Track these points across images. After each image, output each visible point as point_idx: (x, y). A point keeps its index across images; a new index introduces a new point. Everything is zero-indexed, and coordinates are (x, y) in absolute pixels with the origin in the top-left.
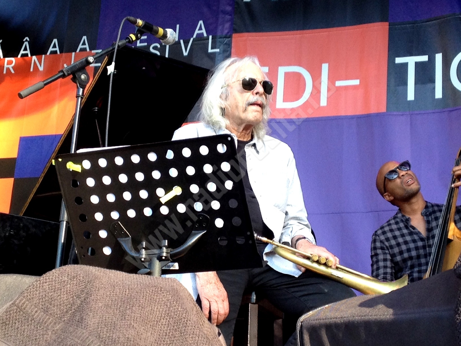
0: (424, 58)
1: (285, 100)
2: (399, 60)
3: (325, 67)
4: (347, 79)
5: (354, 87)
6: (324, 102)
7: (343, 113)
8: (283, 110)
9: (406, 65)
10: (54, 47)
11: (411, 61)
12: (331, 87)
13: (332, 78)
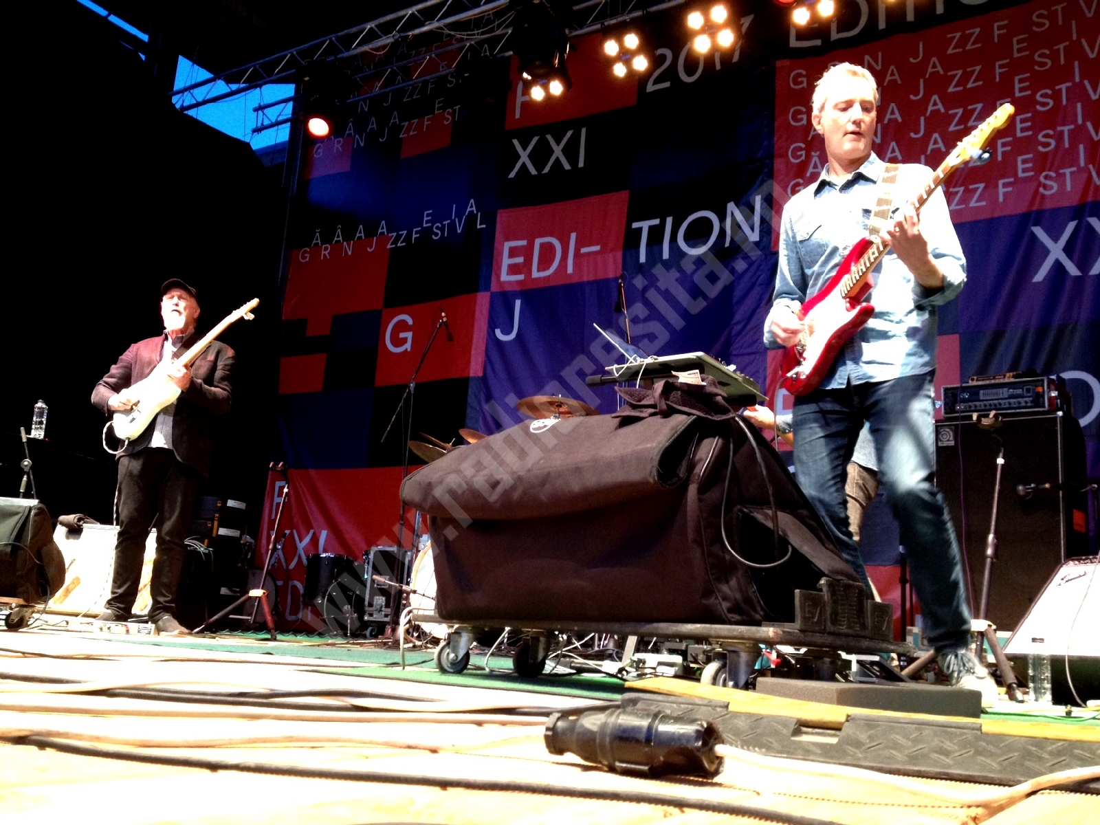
0: (656, 222)
1: (539, 270)
2: (635, 225)
4: (590, 245)
5: (596, 253)
6: (570, 270)
7: (585, 279)
8: (539, 279)
9: (639, 230)
10: (360, 233)
11: (645, 225)
12: (577, 254)
13: (578, 246)
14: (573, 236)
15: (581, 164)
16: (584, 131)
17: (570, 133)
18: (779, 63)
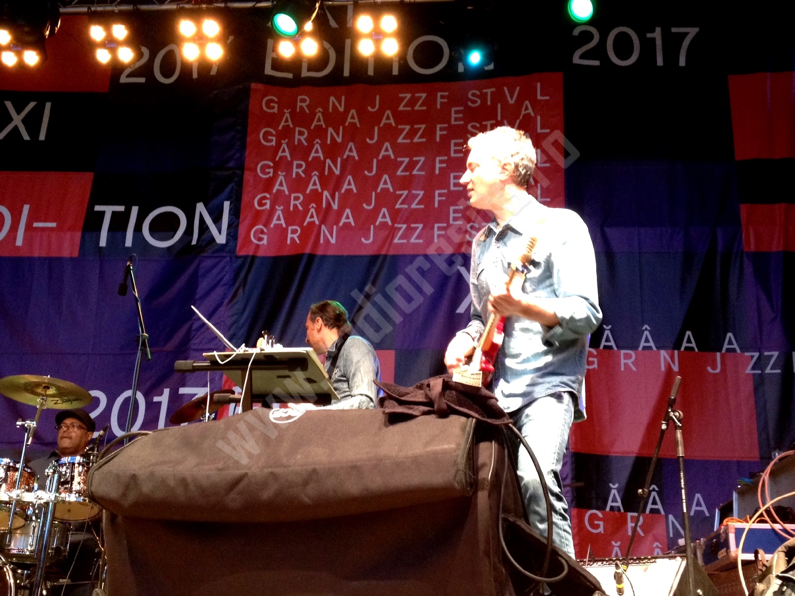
0: (121, 208)
2: (98, 208)
4: (45, 221)
5: (51, 229)
6: (19, 242)
7: (36, 254)
9: (102, 213)
11: (108, 210)
12: (29, 227)
13: (31, 219)
14: (26, 208)
15: (42, 137)
16: (48, 106)
17: (32, 105)
18: (253, 85)
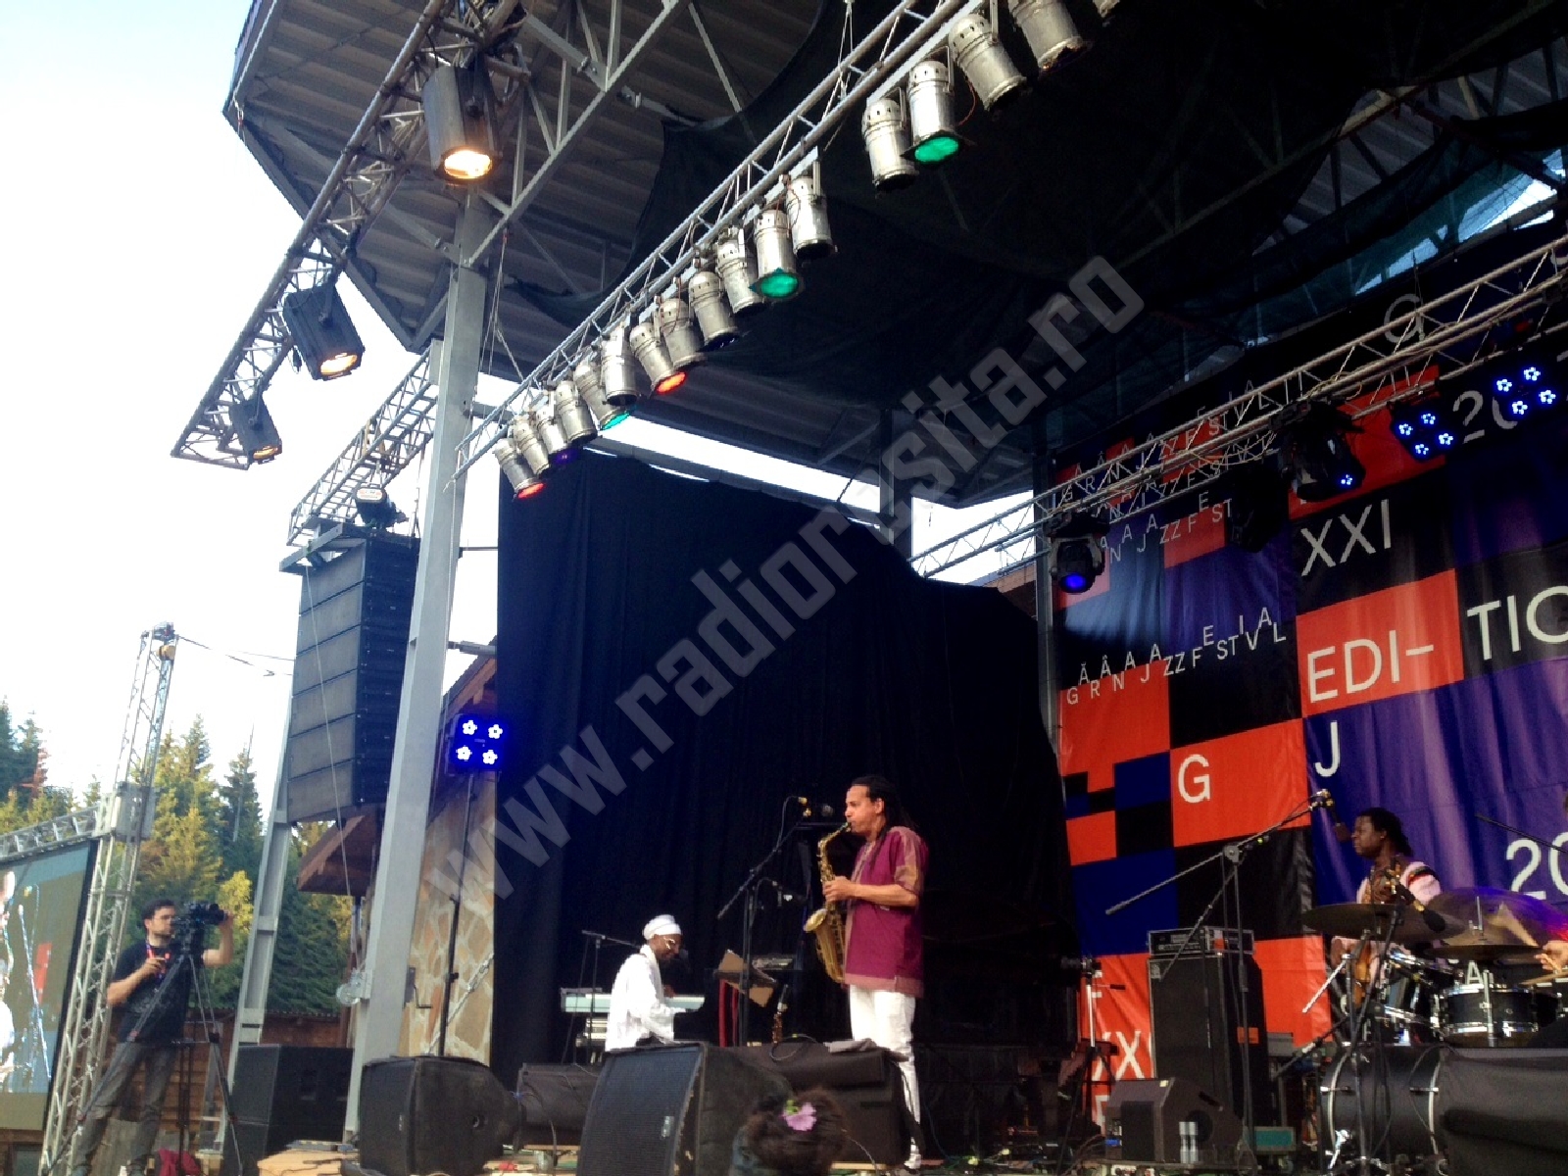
0: (1496, 604)
1: (1355, 682)
2: (1471, 613)
3: (1393, 634)
4: (1417, 646)
6: (1396, 677)
7: (1416, 688)
8: (1356, 694)
9: (1476, 618)
10: (1130, 661)
11: (1483, 611)
12: (1402, 658)
13: (1402, 648)
15: (1387, 544)
16: (1384, 504)
17: (1368, 510)
